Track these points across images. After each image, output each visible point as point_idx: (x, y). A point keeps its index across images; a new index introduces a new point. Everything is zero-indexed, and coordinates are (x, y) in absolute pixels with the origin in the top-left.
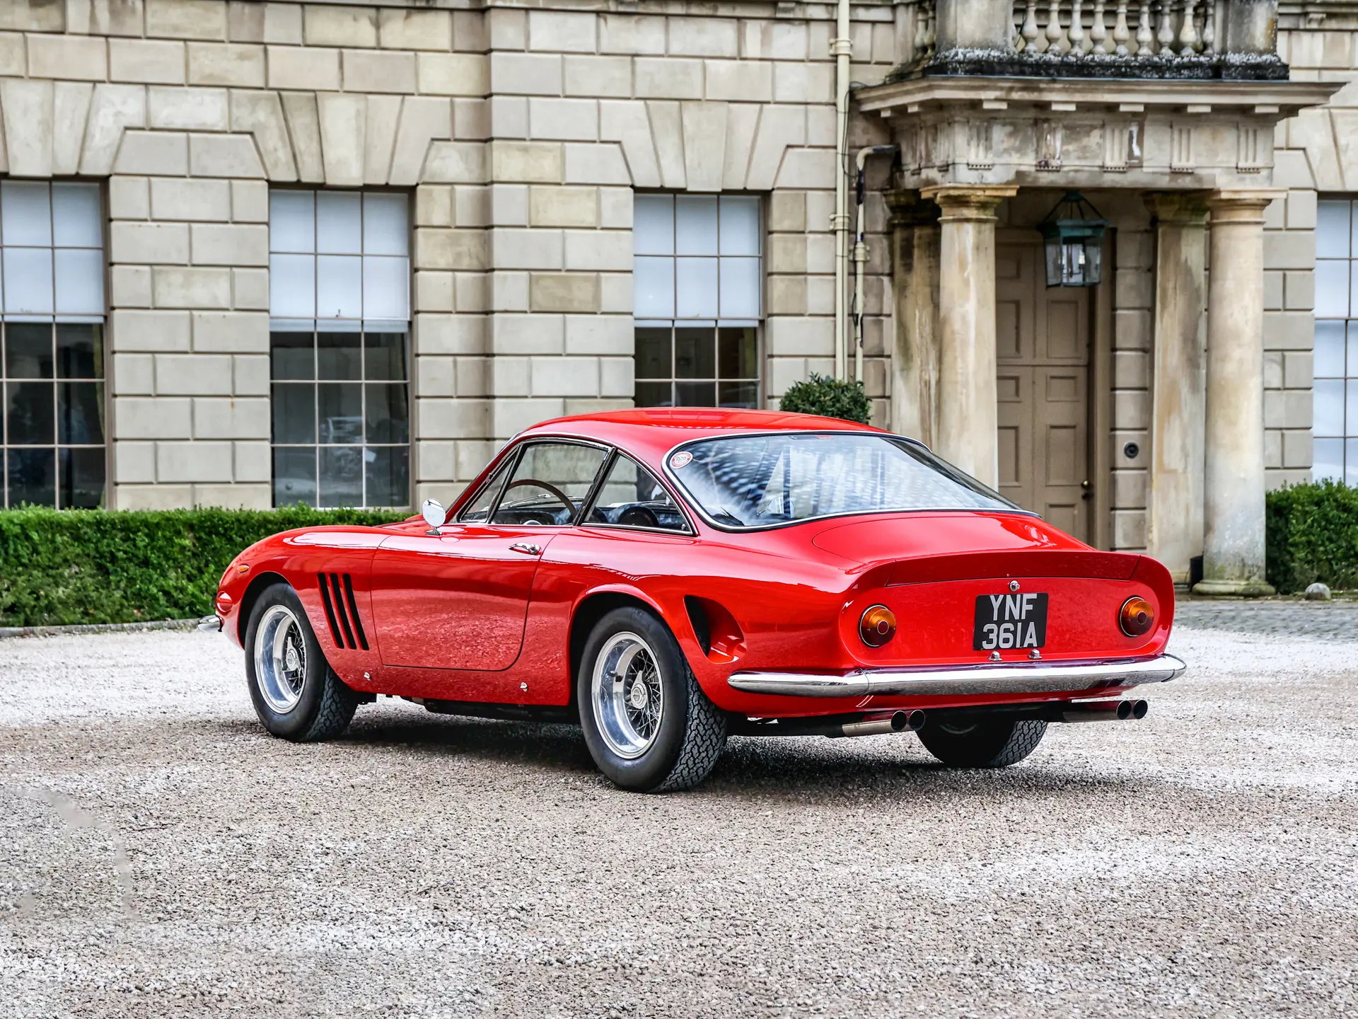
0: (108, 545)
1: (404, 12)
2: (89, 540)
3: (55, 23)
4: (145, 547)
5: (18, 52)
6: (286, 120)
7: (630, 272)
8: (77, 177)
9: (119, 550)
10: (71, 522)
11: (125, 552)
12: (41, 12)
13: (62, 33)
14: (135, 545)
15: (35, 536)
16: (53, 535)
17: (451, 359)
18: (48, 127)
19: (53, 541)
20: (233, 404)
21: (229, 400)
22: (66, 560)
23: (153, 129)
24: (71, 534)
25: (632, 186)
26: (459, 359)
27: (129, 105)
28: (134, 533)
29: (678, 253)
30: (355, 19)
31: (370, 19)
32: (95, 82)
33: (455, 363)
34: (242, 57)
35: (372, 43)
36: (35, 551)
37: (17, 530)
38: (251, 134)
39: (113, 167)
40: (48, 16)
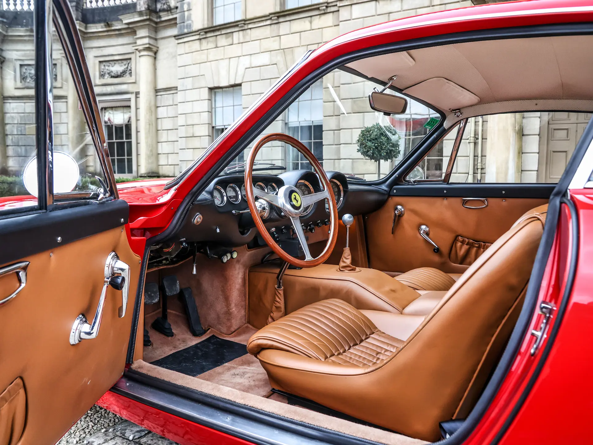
1: (318, 16)
3: (231, 43)
5: (223, 52)
6: (285, 58)
8: (234, 85)
13: (232, 44)
17: (333, 131)
20: (272, 149)
21: (271, 148)
23: (252, 68)
26: (335, 131)
27: (245, 62)
30: (305, 22)
31: (309, 21)
32: (239, 57)
33: (334, 133)
34: (274, 41)
35: (309, 29)
38: (276, 64)
39: (242, 80)
40: (229, 41)
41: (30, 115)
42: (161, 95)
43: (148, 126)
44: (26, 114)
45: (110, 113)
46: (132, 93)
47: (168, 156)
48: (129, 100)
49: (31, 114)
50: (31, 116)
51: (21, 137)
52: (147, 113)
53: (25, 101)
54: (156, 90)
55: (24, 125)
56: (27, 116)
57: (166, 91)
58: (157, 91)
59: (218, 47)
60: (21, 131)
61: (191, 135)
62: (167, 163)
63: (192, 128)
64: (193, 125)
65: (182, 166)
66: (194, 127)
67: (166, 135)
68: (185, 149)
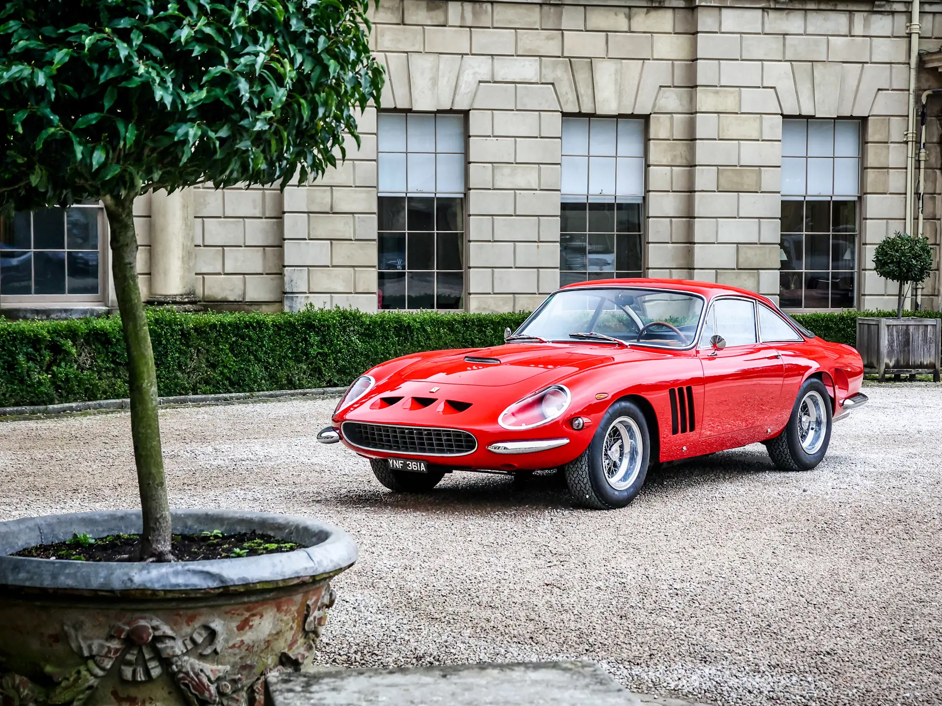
0: (470, 335)
1: (645, 10)
2: (459, 332)
3: (441, 20)
4: (491, 336)
5: (420, 38)
6: (573, 76)
7: (779, 167)
8: (451, 111)
9: (476, 338)
10: (449, 321)
11: (480, 339)
12: (433, 14)
13: (445, 26)
14: (486, 335)
15: (428, 329)
16: (439, 329)
17: (669, 219)
18: (435, 81)
19: (438, 332)
20: (538, 246)
21: (536, 244)
22: (446, 344)
23: (496, 82)
24: (449, 328)
25: (782, 114)
26: (673, 219)
27: (479, 68)
28: (485, 328)
29: (809, 155)
30: (616, 14)
31: (625, 14)
32: (463, 55)
33: (671, 222)
34: (548, 38)
35: (626, 29)
36: (429, 338)
37: (418, 325)
38: (553, 84)
39: (472, 105)
40: (437, 16)
47: (224, 251)
59: (405, 24)
61: (328, 209)
62: (219, 270)
63: (329, 193)
64: (331, 186)
65: (295, 277)
66: (334, 193)
67: (220, 201)
68: (305, 239)
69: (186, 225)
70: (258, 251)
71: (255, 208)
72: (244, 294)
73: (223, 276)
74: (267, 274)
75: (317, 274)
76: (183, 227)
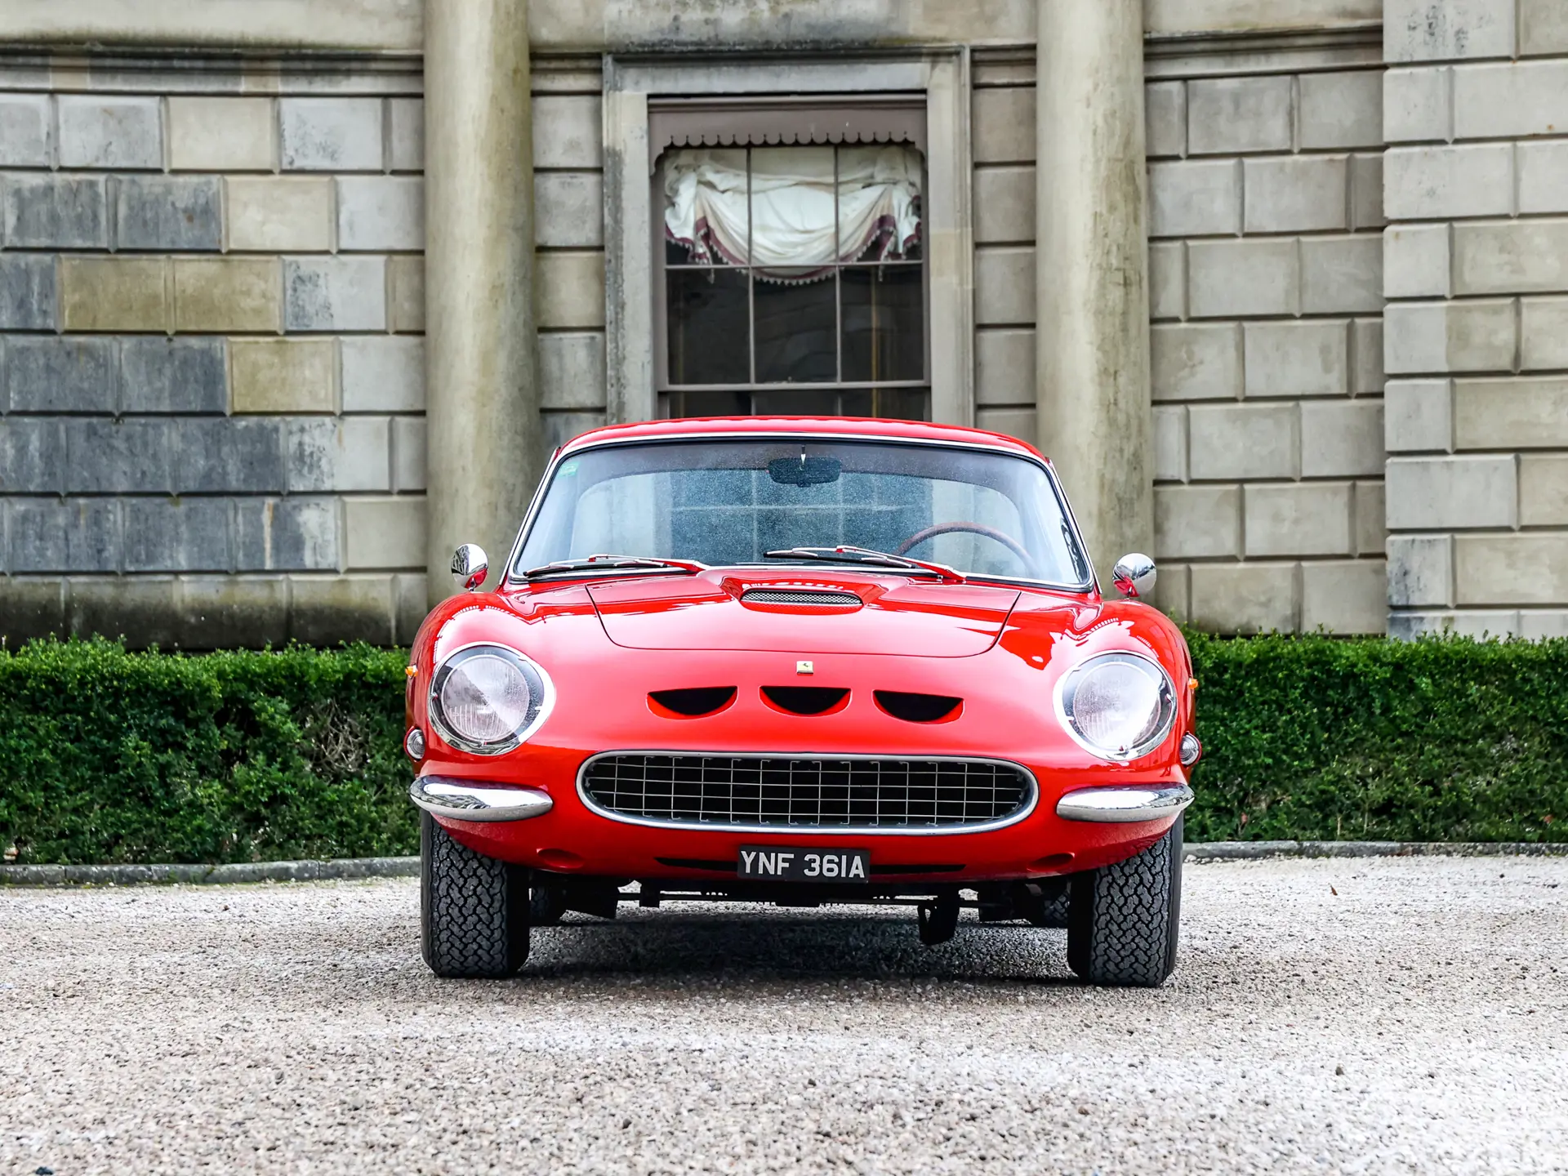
41: (92, 185)
42: (1185, 79)
43: (1116, 294)
44: (59, 179)
45: (711, 185)
46: (938, 55)
47: (1241, 496)
48: (915, 101)
49: (101, 178)
50: (101, 189)
51: (23, 351)
52: (1112, 208)
53: (52, 81)
54: (1148, 43)
55: (47, 258)
56: (74, 192)
57: (1232, 52)
58: (1155, 48)
60: (22, 304)
62: (1230, 548)
63: (1508, 317)
64: (1518, 295)
65: (1414, 564)
66: (1525, 312)
67: (1232, 354)
68: (1443, 452)
69: (1112, 422)
70: (1335, 492)
71: (1327, 369)
72: (1298, 615)
73: (1241, 566)
74: (1364, 556)
75: (1477, 550)
76: (1103, 429)
